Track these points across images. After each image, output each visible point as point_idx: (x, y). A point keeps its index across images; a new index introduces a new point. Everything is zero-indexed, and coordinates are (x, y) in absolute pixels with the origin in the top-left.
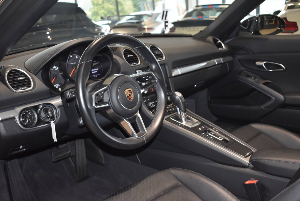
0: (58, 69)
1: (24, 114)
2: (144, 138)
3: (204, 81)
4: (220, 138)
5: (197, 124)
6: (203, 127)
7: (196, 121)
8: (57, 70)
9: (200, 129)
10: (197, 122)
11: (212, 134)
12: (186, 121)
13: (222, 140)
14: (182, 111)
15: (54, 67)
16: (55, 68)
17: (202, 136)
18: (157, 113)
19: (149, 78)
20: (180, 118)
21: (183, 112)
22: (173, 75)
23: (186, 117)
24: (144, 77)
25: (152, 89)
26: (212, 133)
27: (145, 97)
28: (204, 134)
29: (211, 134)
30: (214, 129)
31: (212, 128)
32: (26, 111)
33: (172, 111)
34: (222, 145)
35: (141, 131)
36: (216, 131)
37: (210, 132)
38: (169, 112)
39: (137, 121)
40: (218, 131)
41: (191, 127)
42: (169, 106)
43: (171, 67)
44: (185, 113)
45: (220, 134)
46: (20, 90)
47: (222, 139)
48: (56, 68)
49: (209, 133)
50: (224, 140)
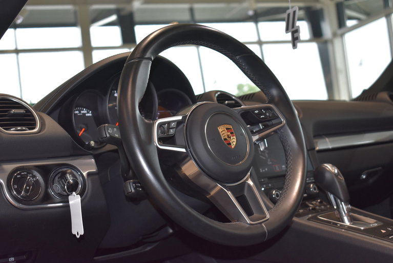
0: (91, 115)
1: (18, 176)
2: (262, 226)
3: (380, 168)
5: (376, 225)
6: (390, 229)
7: (372, 220)
8: (88, 116)
9: (384, 231)
10: (375, 223)
14: (341, 201)
15: (83, 110)
16: (86, 112)
17: (390, 240)
18: (288, 185)
19: (267, 114)
21: (343, 203)
22: (317, 148)
24: (257, 112)
25: (277, 167)
27: (263, 180)
28: (392, 238)
32: (23, 172)
33: (319, 209)
35: (255, 215)
38: (313, 209)
39: (246, 193)
41: (362, 228)
42: (314, 202)
43: (311, 134)
44: (346, 204)
46: (12, 131)
48: (88, 113)
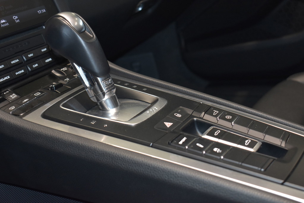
4: (247, 142)
5: (156, 109)
6: (179, 115)
7: (150, 97)
9: (168, 125)
10: (155, 102)
11: (216, 134)
12: (115, 105)
13: (258, 151)
14: (96, 75)
17: (180, 151)
20: (94, 99)
21: (99, 79)
23: (114, 91)
26: (214, 130)
28: (185, 143)
29: (211, 134)
30: (216, 112)
31: (208, 110)
34: (264, 173)
36: (228, 117)
37: (204, 126)
38: (57, 87)
40: (234, 115)
41: (133, 124)
44: (106, 78)
45: (243, 129)
47: (257, 147)
49: (203, 133)
50: (266, 148)
